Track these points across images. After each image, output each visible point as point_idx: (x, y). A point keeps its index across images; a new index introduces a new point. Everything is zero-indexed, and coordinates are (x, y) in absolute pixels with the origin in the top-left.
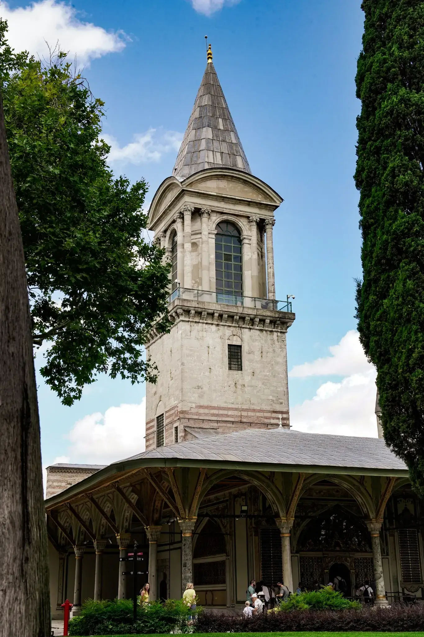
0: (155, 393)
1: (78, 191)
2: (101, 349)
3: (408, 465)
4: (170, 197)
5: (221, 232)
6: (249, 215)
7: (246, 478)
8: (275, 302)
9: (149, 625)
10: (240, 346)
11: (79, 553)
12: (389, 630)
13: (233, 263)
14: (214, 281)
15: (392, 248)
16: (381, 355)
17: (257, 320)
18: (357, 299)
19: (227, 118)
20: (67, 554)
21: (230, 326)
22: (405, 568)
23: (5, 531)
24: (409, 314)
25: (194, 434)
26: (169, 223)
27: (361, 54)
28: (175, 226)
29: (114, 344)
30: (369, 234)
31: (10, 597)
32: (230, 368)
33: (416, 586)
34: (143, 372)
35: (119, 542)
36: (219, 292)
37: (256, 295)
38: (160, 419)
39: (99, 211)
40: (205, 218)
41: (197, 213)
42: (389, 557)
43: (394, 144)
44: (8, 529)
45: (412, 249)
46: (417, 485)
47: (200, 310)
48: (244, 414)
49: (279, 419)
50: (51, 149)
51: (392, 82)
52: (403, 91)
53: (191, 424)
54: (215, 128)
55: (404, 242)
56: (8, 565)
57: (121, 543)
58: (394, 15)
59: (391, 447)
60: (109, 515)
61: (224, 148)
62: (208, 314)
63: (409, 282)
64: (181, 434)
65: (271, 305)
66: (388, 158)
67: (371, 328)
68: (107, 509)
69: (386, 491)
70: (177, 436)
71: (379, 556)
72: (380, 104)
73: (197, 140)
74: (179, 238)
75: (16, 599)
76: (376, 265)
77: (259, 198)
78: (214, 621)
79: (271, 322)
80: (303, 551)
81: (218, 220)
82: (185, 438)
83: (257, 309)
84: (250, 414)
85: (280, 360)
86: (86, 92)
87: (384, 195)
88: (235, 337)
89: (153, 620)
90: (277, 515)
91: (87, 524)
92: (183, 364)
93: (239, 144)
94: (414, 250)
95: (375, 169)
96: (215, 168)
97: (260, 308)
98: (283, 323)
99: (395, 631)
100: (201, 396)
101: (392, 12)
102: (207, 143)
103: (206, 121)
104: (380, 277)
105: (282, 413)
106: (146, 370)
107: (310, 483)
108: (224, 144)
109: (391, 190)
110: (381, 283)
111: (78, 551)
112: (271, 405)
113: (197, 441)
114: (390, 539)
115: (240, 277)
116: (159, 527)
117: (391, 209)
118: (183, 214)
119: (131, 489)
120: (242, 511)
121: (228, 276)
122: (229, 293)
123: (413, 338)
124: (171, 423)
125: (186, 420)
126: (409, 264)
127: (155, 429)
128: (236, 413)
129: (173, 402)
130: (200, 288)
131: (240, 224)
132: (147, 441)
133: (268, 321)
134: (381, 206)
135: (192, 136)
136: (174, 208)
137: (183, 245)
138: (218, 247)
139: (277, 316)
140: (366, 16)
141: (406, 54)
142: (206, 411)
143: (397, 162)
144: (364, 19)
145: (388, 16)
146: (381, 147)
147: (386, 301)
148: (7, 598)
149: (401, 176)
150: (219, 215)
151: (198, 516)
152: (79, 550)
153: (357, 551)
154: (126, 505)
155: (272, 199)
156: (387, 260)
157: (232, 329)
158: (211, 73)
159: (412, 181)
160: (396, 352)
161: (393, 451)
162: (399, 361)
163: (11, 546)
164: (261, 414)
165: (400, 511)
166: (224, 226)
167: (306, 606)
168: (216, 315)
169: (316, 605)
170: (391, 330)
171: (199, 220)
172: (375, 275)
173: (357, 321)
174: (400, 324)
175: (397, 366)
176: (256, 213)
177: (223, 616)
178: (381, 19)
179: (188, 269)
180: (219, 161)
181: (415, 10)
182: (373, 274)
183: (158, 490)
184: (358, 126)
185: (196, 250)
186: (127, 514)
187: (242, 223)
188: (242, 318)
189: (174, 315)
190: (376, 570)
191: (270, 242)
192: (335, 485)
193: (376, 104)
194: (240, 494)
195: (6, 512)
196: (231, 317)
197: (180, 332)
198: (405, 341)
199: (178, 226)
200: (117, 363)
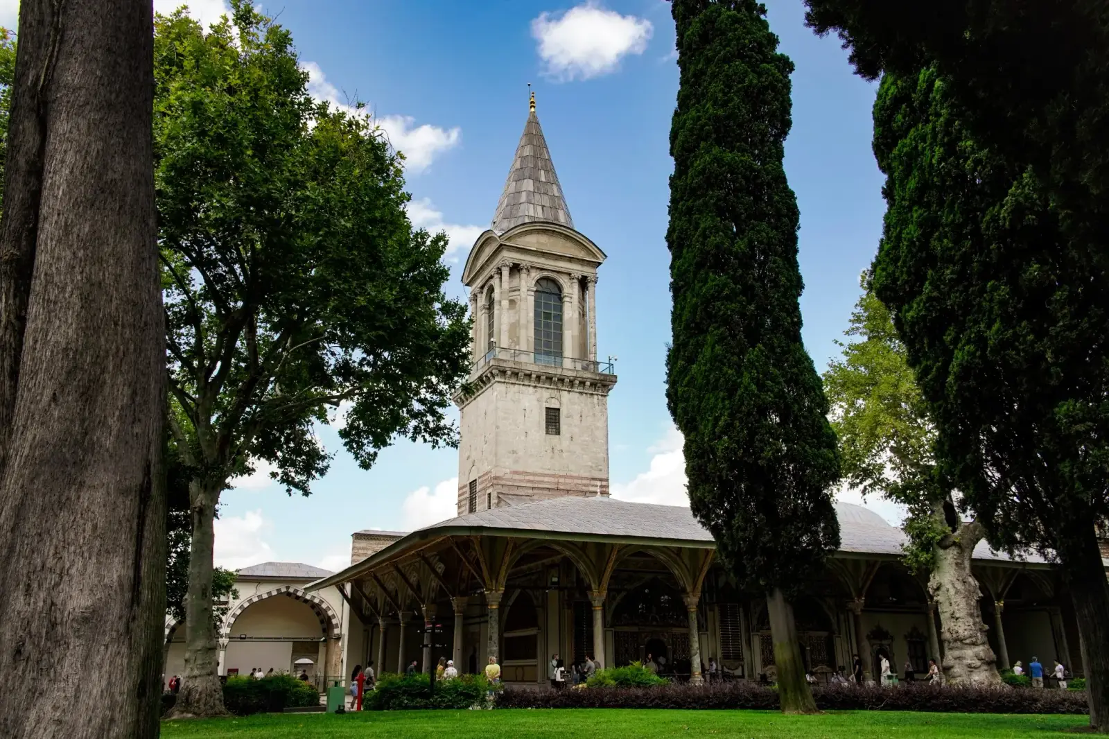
0: (468, 458)
1: (375, 247)
2: (403, 411)
3: (714, 537)
4: (488, 251)
5: (540, 289)
6: (569, 271)
7: (557, 548)
8: (596, 364)
9: (446, 700)
10: (559, 409)
12: (694, 708)
13: (552, 321)
14: (532, 340)
15: (701, 312)
16: (688, 422)
17: (577, 382)
18: (667, 365)
19: (550, 170)
21: (548, 388)
22: (725, 644)
23: (112, 593)
24: (717, 380)
25: (507, 501)
26: (487, 278)
27: (676, 112)
28: (492, 282)
29: (417, 406)
30: (679, 297)
31: (112, 650)
32: (547, 433)
33: (736, 664)
34: (445, 437)
35: (424, 614)
36: (537, 351)
37: (576, 356)
38: (473, 484)
39: (397, 265)
40: (524, 275)
41: (515, 269)
42: (708, 633)
43: (706, 204)
44: (115, 591)
45: (721, 313)
46: (723, 558)
47: (517, 371)
48: (561, 480)
49: (597, 486)
50: (343, 202)
51: (705, 140)
52: (716, 150)
53: (505, 490)
54: (536, 180)
55: (714, 306)
56: (113, 623)
57: (427, 615)
58: (709, 71)
59: (698, 518)
60: (415, 584)
61: (546, 201)
62: (525, 375)
63: (717, 347)
64: (494, 501)
65: (592, 366)
66: (700, 218)
67: (679, 393)
68: (413, 579)
69: (704, 563)
70: (490, 503)
71: (695, 632)
72: (692, 163)
73: (518, 192)
74: (496, 295)
75: (119, 653)
76: (684, 329)
77: (581, 255)
78: (515, 697)
79: (592, 384)
80: (619, 625)
81: (538, 277)
82: (498, 504)
83: (577, 371)
84: (568, 481)
85: (600, 424)
86: (385, 144)
87: (695, 256)
88: (553, 400)
89: (451, 696)
90: (589, 588)
91: (394, 594)
92: (497, 427)
93: (561, 197)
94: (724, 314)
95: (686, 229)
96: (535, 222)
97: (580, 369)
98: (604, 386)
99: (700, 709)
100: (516, 461)
101: (707, 68)
102: (528, 196)
103: (527, 174)
104: (689, 342)
105: (601, 480)
106: (449, 435)
107: (624, 555)
108: (546, 197)
109: (702, 251)
110: (691, 347)
112: (590, 471)
113: (510, 509)
114: (710, 614)
115: (560, 337)
116: (466, 599)
117: (702, 272)
118: (500, 270)
119: (438, 557)
120: (553, 583)
121: (548, 335)
122: (548, 353)
123: (720, 405)
124: (485, 489)
125: (500, 486)
126: (718, 328)
127: (467, 495)
128: (552, 479)
129: (486, 468)
130: (517, 348)
131: (561, 281)
132: (459, 507)
133: (588, 383)
134: (692, 269)
135: (512, 189)
136: (491, 263)
137: (500, 302)
138: (537, 304)
139: (598, 378)
140: (681, 72)
141: (721, 112)
142: (521, 477)
143: (709, 223)
144: (680, 76)
145: (703, 72)
146: (693, 207)
147: (695, 366)
148: (109, 652)
149: (713, 238)
150: (538, 271)
151: (506, 587)
153: (675, 626)
154: (433, 576)
155: (594, 256)
156: (697, 324)
157: (550, 391)
158: (533, 122)
159: (723, 243)
160: (702, 419)
161: (699, 522)
162: (706, 428)
163: (118, 606)
164: (579, 481)
165: (721, 584)
166: (544, 283)
167: (613, 682)
168: (534, 376)
169: (623, 682)
170: (699, 397)
171: (517, 276)
172: (684, 340)
173: (667, 386)
174: (707, 390)
175: (704, 434)
176: (578, 270)
177: (524, 691)
178: (695, 75)
179: (505, 327)
180: (540, 214)
181: (730, 66)
182: (681, 338)
183: (464, 560)
184: (671, 185)
185: (514, 308)
186: (434, 584)
187: (563, 281)
188: (561, 380)
189: (489, 375)
190: (691, 646)
191: (592, 300)
192: (650, 556)
193: (688, 163)
194: (553, 566)
195: (115, 576)
196: (549, 379)
197: (495, 394)
198: (712, 409)
199: (495, 282)
200: (418, 426)
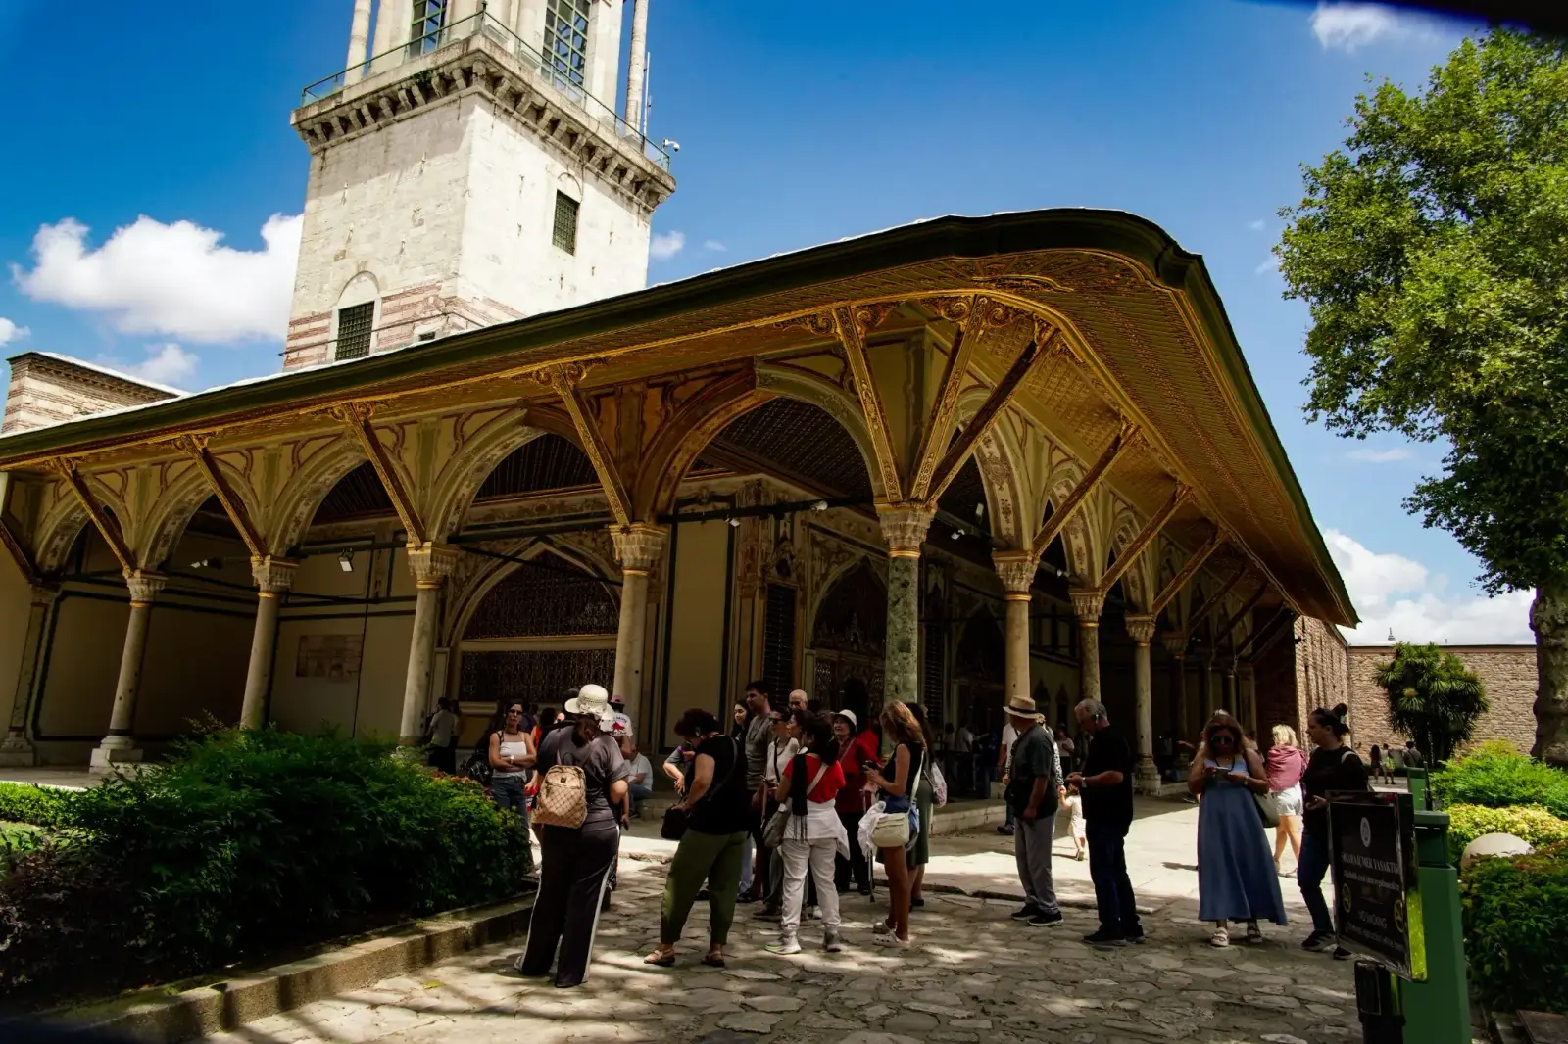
10: (577, 205)
11: (146, 593)
13: (572, 26)
14: (541, 29)
17: (615, 163)
20: (57, 595)
21: (565, 154)
32: (555, 243)
37: (611, 105)
38: (354, 314)
47: (520, 87)
62: (533, 105)
83: (620, 140)
88: (571, 181)
92: (470, 192)
97: (623, 139)
98: (651, 192)
100: (497, 281)
111: (144, 587)
115: (581, 65)
124: (408, 323)
125: (462, 323)
127: (331, 335)
129: (428, 276)
132: (291, 362)
152: (148, 584)
157: (568, 161)
168: (548, 114)
188: (589, 148)
196: (571, 134)
